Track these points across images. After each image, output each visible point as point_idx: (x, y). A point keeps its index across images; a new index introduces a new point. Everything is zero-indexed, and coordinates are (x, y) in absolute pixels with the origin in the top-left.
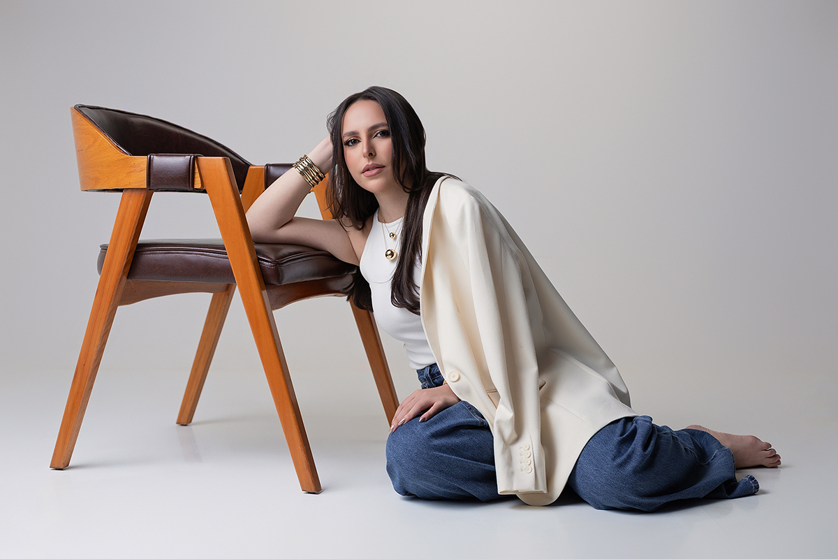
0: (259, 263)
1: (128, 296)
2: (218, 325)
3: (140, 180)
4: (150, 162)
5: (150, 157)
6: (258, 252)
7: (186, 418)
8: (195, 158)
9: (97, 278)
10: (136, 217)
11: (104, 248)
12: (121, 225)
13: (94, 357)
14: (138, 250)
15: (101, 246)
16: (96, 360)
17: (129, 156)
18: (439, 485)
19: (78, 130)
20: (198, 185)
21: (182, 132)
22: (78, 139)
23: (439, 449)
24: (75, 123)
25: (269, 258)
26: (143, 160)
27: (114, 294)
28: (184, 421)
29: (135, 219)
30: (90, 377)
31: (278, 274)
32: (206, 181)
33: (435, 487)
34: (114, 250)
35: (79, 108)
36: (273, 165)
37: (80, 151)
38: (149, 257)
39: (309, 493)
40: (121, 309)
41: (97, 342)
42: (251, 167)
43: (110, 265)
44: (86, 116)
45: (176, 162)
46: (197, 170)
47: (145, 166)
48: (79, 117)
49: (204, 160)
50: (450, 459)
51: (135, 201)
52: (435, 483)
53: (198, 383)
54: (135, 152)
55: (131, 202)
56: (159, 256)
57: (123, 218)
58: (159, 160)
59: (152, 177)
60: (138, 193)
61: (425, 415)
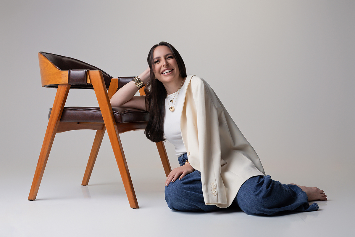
0: (114, 114)
1: (60, 129)
2: (99, 144)
3: (65, 80)
4: (69, 73)
5: (69, 71)
6: (113, 110)
7: (85, 183)
8: (88, 71)
9: (47, 121)
10: (63, 95)
11: (51, 109)
12: (58, 99)
13: (46, 154)
14: (64, 110)
16: (47, 155)
17: (61, 71)
18: (187, 204)
19: (41, 61)
20: (89, 82)
21: (84, 64)
22: (41, 65)
23: (186, 189)
24: (40, 58)
25: (118, 112)
26: (67, 72)
27: (55, 128)
28: (84, 184)
29: (63, 96)
30: (45, 162)
31: (121, 118)
32: (92, 80)
33: (185, 205)
34: (55, 109)
35: (42, 53)
36: (121, 77)
37: (41, 70)
38: (69, 112)
39: (134, 209)
40: (58, 135)
41: (47, 147)
42: (112, 78)
43: (53, 116)
44: (44, 55)
45: (81, 73)
46: (88, 76)
47: (67, 74)
48: (41, 56)
49: (91, 71)
50: (191, 193)
52: (185, 203)
53: (90, 168)
54: (63, 69)
55: (62, 90)
56: (73, 112)
57: (58, 96)
58: (73, 72)
59: (70, 79)
60: (64, 86)
61: (181, 177)
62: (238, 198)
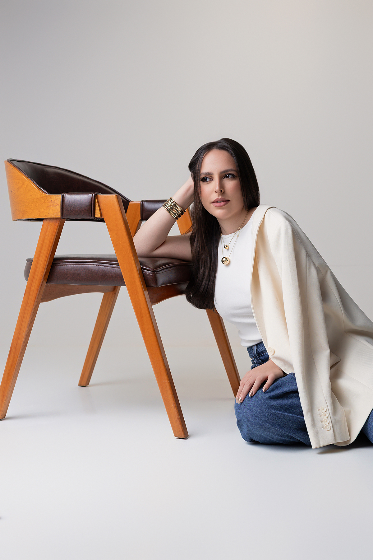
0: (142, 271)
1: (47, 296)
2: (107, 315)
3: (56, 212)
4: (63, 199)
5: (63, 195)
6: (141, 264)
7: (85, 382)
8: (96, 196)
9: (26, 283)
10: (53, 238)
11: (30, 262)
12: (42, 245)
13: (23, 340)
14: (54, 263)
15: (27, 260)
16: (24, 342)
17: (48, 195)
18: (277, 435)
19: (10, 177)
20: (98, 215)
21: (81, 178)
22: (10, 184)
23: (276, 408)
24: (8, 172)
25: (150, 268)
26: (58, 197)
27: (38, 294)
28: (83, 384)
29: (52, 240)
30: (21, 354)
31: (155, 280)
32: (103, 212)
33: (274, 436)
34: (37, 263)
35: (11, 161)
36: (147, 201)
37: (11, 192)
38: (62, 267)
39: (180, 438)
40: (42, 305)
41: (25, 329)
42: (130, 203)
43: (34, 273)
44: (16, 167)
45: (84, 198)
46: (97, 204)
47: (59, 202)
48: (11, 167)
49: (101, 196)
50: (284, 415)
51: (52, 227)
52: (274, 433)
53: (94, 357)
54: (51, 192)
55: (49, 228)
56: (70, 267)
57: (44, 240)
58: (69, 197)
59: (64, 210)
60: (54, 221)
61: (266, 386)
62: (369, 426)
